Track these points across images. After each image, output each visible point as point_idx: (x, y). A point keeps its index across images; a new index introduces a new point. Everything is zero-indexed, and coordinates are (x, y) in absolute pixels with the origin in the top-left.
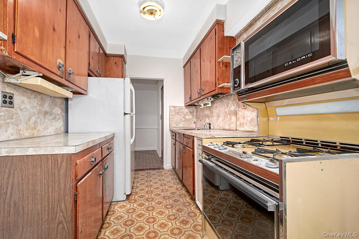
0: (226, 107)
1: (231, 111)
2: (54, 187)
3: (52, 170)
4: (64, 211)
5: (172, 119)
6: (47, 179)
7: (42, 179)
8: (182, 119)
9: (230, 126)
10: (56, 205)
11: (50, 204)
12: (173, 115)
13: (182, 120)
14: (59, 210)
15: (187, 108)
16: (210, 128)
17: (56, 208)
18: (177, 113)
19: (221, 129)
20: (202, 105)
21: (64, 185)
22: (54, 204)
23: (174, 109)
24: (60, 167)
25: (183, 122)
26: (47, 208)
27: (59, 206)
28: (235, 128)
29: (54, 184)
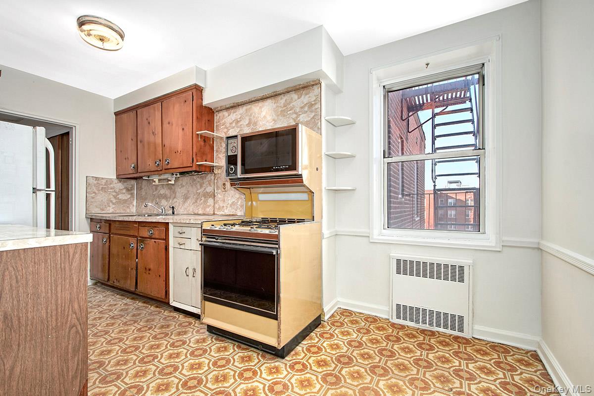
0: (199, 187)
1: (207, 193)
2: (65, 284)
3: (61, 264)
4: (78, 311)
5: (92, 200)
6: (55, 276)
7: (48, 277)
8: (112, 199)
9: (205, 210)
10: (67, 306)
11: (59, 306)
12: (94, 193)
13: (111, 201)
14: (70, 312)
15: (120, 182)
16: (173, 213)
17: (67, 310)
18: (102, 189)
19: (192, 214)
20: (157, 180)
21: (77, 280)
22: (65, 305)
23: (95, 182)
24: (72, 260)
25: (113, 204)
26: (54, 313)
27: (70, 307)
28: (212, 213)
29: (65, 281)
